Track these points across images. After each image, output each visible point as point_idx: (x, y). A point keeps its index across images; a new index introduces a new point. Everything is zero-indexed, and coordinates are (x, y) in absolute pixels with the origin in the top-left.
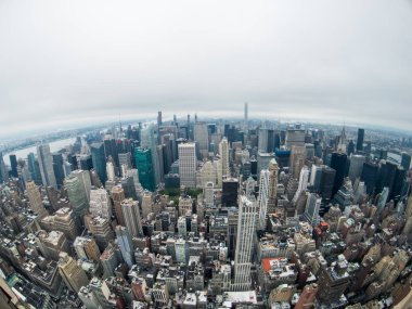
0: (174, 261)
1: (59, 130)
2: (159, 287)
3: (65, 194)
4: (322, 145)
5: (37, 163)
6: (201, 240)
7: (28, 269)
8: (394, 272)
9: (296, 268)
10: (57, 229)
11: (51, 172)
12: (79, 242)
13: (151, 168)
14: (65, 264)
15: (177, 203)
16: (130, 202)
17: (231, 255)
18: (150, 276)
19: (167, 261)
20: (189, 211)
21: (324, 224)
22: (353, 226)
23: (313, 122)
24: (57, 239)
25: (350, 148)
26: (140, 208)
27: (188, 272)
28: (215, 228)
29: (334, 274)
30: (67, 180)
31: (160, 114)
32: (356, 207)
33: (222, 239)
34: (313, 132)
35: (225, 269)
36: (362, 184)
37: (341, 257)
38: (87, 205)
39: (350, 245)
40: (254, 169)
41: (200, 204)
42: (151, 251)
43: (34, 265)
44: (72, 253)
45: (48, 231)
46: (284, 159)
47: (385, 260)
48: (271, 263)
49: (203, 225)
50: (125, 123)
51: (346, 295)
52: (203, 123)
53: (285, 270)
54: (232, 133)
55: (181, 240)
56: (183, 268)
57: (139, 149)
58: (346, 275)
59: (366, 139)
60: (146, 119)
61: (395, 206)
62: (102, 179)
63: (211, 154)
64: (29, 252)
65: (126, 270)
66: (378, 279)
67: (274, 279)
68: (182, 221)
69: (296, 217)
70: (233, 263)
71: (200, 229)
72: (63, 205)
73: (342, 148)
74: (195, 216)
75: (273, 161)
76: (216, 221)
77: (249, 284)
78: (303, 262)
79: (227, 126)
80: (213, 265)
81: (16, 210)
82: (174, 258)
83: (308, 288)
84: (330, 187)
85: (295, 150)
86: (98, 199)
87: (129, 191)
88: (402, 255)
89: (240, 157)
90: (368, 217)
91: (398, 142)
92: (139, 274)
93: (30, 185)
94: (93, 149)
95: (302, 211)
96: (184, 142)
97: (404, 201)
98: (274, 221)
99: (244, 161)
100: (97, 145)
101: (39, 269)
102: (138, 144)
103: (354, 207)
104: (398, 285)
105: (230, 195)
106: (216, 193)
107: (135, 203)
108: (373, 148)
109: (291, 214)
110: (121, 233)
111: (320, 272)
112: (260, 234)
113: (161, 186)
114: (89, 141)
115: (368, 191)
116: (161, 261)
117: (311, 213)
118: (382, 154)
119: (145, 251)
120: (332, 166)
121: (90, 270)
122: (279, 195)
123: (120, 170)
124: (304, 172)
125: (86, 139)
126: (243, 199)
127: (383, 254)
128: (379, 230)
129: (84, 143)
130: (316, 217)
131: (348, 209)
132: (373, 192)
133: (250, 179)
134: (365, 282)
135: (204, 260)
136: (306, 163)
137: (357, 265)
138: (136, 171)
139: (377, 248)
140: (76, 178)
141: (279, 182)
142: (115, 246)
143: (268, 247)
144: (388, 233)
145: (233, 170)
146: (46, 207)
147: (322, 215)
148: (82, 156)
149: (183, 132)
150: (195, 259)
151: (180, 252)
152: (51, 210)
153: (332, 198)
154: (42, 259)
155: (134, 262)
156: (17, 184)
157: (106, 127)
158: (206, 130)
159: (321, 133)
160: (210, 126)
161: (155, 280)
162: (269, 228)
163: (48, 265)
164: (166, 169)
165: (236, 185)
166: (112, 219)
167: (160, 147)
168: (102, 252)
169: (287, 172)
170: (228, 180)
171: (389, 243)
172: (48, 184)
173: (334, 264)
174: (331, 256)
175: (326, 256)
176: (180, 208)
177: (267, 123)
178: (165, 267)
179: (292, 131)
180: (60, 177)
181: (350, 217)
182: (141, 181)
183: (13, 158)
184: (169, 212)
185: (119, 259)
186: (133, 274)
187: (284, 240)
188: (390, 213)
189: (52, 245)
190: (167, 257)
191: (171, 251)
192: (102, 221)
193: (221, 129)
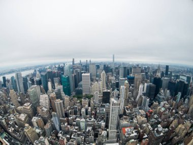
0: (80, 129)
1: (26, 66)
2: (72, 141)
3: (28, 96)
4: (149, 73)
5: (15, 81)
6: (93, 119)
7: (10, 131)
8: (184, 131)
9: (138, 132)
10: (24, 113)
11: (22, 86)
12: (34, 119)
13: (69, 85)
14: (27, 129)
15: (81, 102)
16: (59, 101)
17: (107, 126)
18: (68, 136)
19: (76, 129)
20: (87, 106)
21: (151, 111)
22: (164, 111)
23: (144, 63)
24: (24, 117)
25: (162, 75)
26: (64, 104)
27: (86, 134)
28: (99, 113)
29: (156, 134)
30: (29, 90)
31: (73, 59)
32: (166, 102)
33: (103, 119)
34: (145, 68)
35: (104, 133)
36: (168, 91)
37: (159, 126)
38: (38, 102)
39: (163, 120)
40: (117, 86)
41: (92, 102)
42: (68, 124)
43: (13, 129)
44: (31, 124)
45: (20, 114)
46: (131, 80)
47: (180, 126)
48: (126, 130)
49: (93, 112)
50: (57, 64)
51: (162, 143)
52: (93, 64)
53: (133, 133)
54: (107, 69)
55: (83, 119)
56: (84, 133)
57: (63, 76)
58: (162, 134)
59: (169, 70)
60: (67, 62)
61: (184, 101)
62: (46, 90)
63: (97, 78)
64: (11, 123)
65: (57, 133)
66: (177, 135)
67: (128, 137)
68: (83, 110)
69: (138, 107)
70: (108, 130)
71: (92, 114)
72: (27, 102)
73: (159, 75)
74: (90, 108)
75: (127, 82)
76: (100, 110)
77: (115, 140)
78: (141, 129)
79: (105, 65)
80: (98, 131)
81: (5, 103)
82: (80, 128)
83: (144, 141)
84: (153, 93)
85: (136, 76)
86: (44, 99)
87: (59, 96)
88: (188, 123)
89: (111, 80)
90: (171, 106)
91: (184, 71)
92: (63, 135)
93: (12, 91)
94: (42, 76)
95: (140, 105)
96: (85, 73)
97: (188, 98)
98: (127, 110)
99: (113, 82)
100: (44, 74)
101: (15, 131)
102: (63, 74)
103: (165, 102)
104: (186, 137)
105: (106, 98)
106: (100, 97)
107: (61, 101)
108: (173, 74)
109: (135, 106)
110: (55, 116)
111: (150, 133)
112: (120, 116)
113: (74, 93)
114: (40, 72)
115: (171, 94)
116: (73, 129)
117: (145, 105)
118: (177, 77)
119: (66, 124)
120: (154, 83)
121: (39, 133)
122: (129, 97)
123: (54, 86)
124: (141, 86)
125: (39, 71)
126: (113, 100)
127: (179, 123)
128: (177, 112)
129: (38, 73)
130: (147, 108)
131: (162, 103)
132: (174, 95)
133: (116, 90)
134: (171, 137)
135: (94, 129)
136: (142, 82)
137: (167, 129)
138: (62, 86)
139: (176, 121)
140: (33, 89)
141: (129, 91)
142: (52, 122)
143: (124, 122)
144: (181, 114)
145: (107, 86)
146: (19, 102)
147: (150, 106)
148: (37, 79)
149: (84, 68)
150: (89, 128)
151: (83, 125)
152: (21, 104)
153: (154, 98)
154: (17, 127)
155: (61, 129)
156: (6, 90)
157: (48, 65)
158: (95, 67)
159: (148, 68)
160: (97, 66)
161: (71, 138)
162: (125, 113)
163: (20, 130)
164: (76, 85)
165: (109, 93)
166: (50, 109)
167: (73, 75)
168: (45, 124)
169: (133, 87)
170: (105, 91)
171: (182, 118)
172: (20, 91)
173: (156, 129)
174: (154, 126)
175: (152, 126)
176: (83, 104)
177: (123, 64)
178: (75, 132)
179: (135, 68)
180: (26, 88)
181: (163, 107)
182: (64, 91)
183: (4, 78)
184: (77, 106)
185: (53, 128)
186: (60, 135)
187: (132, 119)
188: (182, 104)
189: (21, 120)
190: (76, 127)
191: (78, 125)
192: (45, 110)
193: (102, 67)
